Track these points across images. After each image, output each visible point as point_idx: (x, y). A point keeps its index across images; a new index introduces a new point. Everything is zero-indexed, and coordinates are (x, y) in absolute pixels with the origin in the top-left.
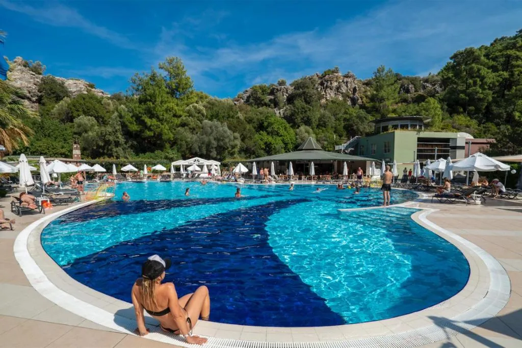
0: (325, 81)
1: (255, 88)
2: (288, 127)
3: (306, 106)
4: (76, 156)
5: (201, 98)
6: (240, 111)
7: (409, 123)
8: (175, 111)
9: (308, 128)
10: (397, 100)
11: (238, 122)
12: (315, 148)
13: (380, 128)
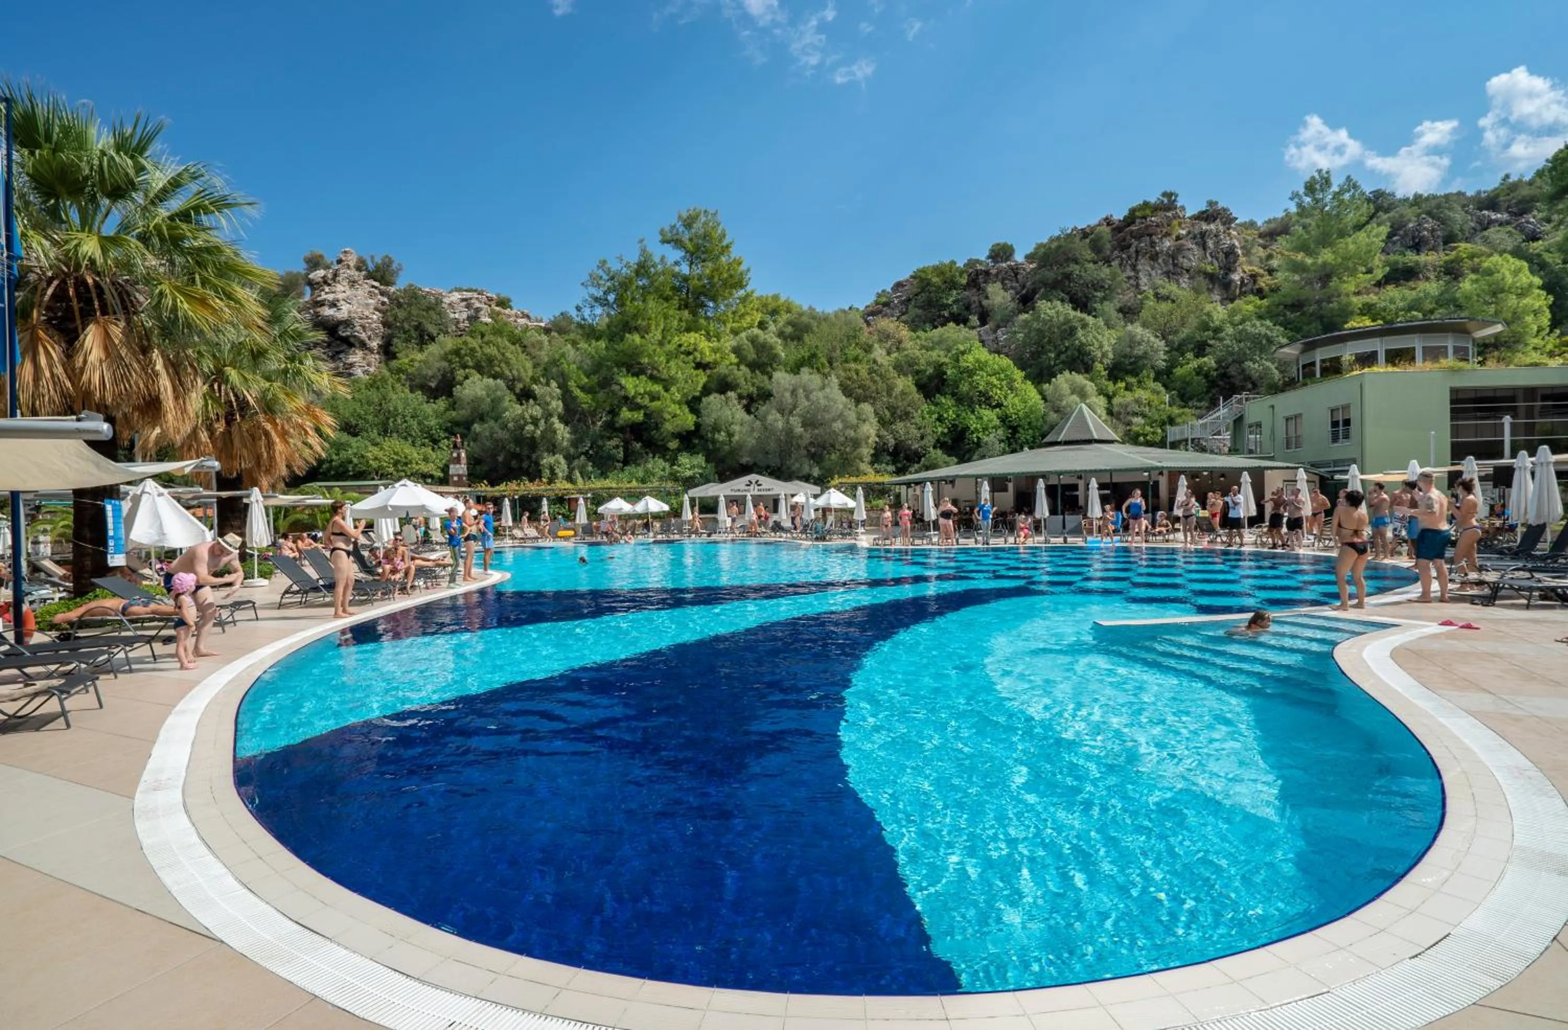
0: (1132, 237)
1: (923, 275)
2: (1020, 380)
3: (1072, 313)
4: (456, 479)
5: (774, 312)
6: (880, 341)
7: (1417, 343)
8: (701, 353)
9: (1080, 379)
10: (1379, 274)
11: (871, 371)
12: (1096, 437)
13: (1313, 364)
